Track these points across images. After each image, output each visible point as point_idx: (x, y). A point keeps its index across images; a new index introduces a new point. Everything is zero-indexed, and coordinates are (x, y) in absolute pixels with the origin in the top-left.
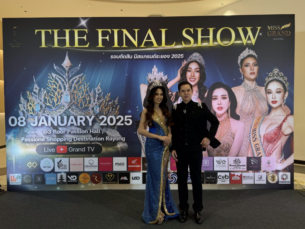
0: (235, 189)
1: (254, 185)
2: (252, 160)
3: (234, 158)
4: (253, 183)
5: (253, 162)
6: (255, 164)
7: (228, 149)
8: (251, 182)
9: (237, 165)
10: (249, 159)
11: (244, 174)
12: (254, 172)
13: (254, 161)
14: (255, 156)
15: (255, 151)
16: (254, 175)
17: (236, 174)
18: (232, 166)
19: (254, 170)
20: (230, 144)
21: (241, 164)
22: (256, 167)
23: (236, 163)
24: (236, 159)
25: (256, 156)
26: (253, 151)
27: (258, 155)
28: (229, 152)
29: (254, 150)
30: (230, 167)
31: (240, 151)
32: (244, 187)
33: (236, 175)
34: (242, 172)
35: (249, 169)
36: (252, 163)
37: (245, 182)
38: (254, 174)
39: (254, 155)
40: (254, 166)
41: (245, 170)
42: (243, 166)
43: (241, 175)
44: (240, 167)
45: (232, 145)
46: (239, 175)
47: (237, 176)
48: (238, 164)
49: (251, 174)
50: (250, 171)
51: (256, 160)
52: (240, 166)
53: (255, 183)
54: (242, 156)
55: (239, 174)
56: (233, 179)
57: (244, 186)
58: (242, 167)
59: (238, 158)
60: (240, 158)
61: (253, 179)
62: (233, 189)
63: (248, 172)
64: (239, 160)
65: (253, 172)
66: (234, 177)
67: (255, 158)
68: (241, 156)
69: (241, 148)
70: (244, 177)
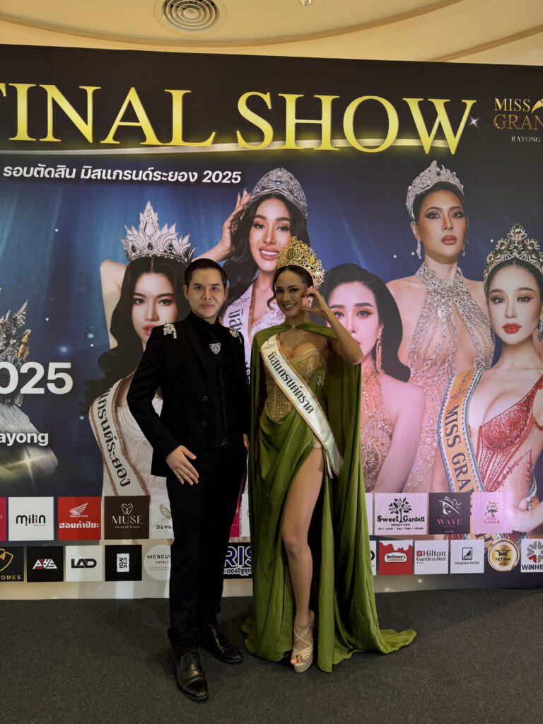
0: (393, 591)
1: (449, 577)
2: (444, 503)
3: (391, 497)
4: (447, 573)
5: (447, 509)
6: (453, 515)
7: (375, 468)
8: (440, 568)
9: (399, 519)
10: (434, 500)
11: (420, 546)
12: (450, 539)
13: (450, 504)
14: (455, 491)
15: (452, 476)
16: (450, 548)
17: (396, 545)
18: (385, 520)
19: (449, 534)
20: (379, 453)
21: (410, 515)
22: (456, 522)
23: (397, 512)
24: (396, 500)
25: (455, 489)
26: (447, 475)
27: (461, 488)
28: (376, 477)
29: (449, 472)
30: (378, 524)
31: (411, 476)
32: (420, 584)
33: (396, 549)
34: (416, 538)
35: (434, 529)
36: (445, 512)
37: (421, 568)
38: (450, 545)
39: (449, 488)
40: (451, 522)
41: (424, 532)
42: (417, 520)
43: (412, 549)
44: (409, 525)
45: (385, 457)
46: (406, 549)
47: (401, 550)
48: (404, 514)
49: (440, 543)
50: (436, 536)
51: (455, 503)
52: (408, 522)
53: (452, 572)
54: (414, 490)
55: (405, 545)
56: (386, 560)
57: (420, 581)
58: (414, 524)
59: (401, 496)
60: (409, 496)
61: (447, 559)
62: (387, 590)
63: (433, 539)
64: (407, 503)
65: (445, 539)
66: (390, 555)
67: (452, 495)
68: (413, 492)
69: (412, 465)
70: (420, 553)
